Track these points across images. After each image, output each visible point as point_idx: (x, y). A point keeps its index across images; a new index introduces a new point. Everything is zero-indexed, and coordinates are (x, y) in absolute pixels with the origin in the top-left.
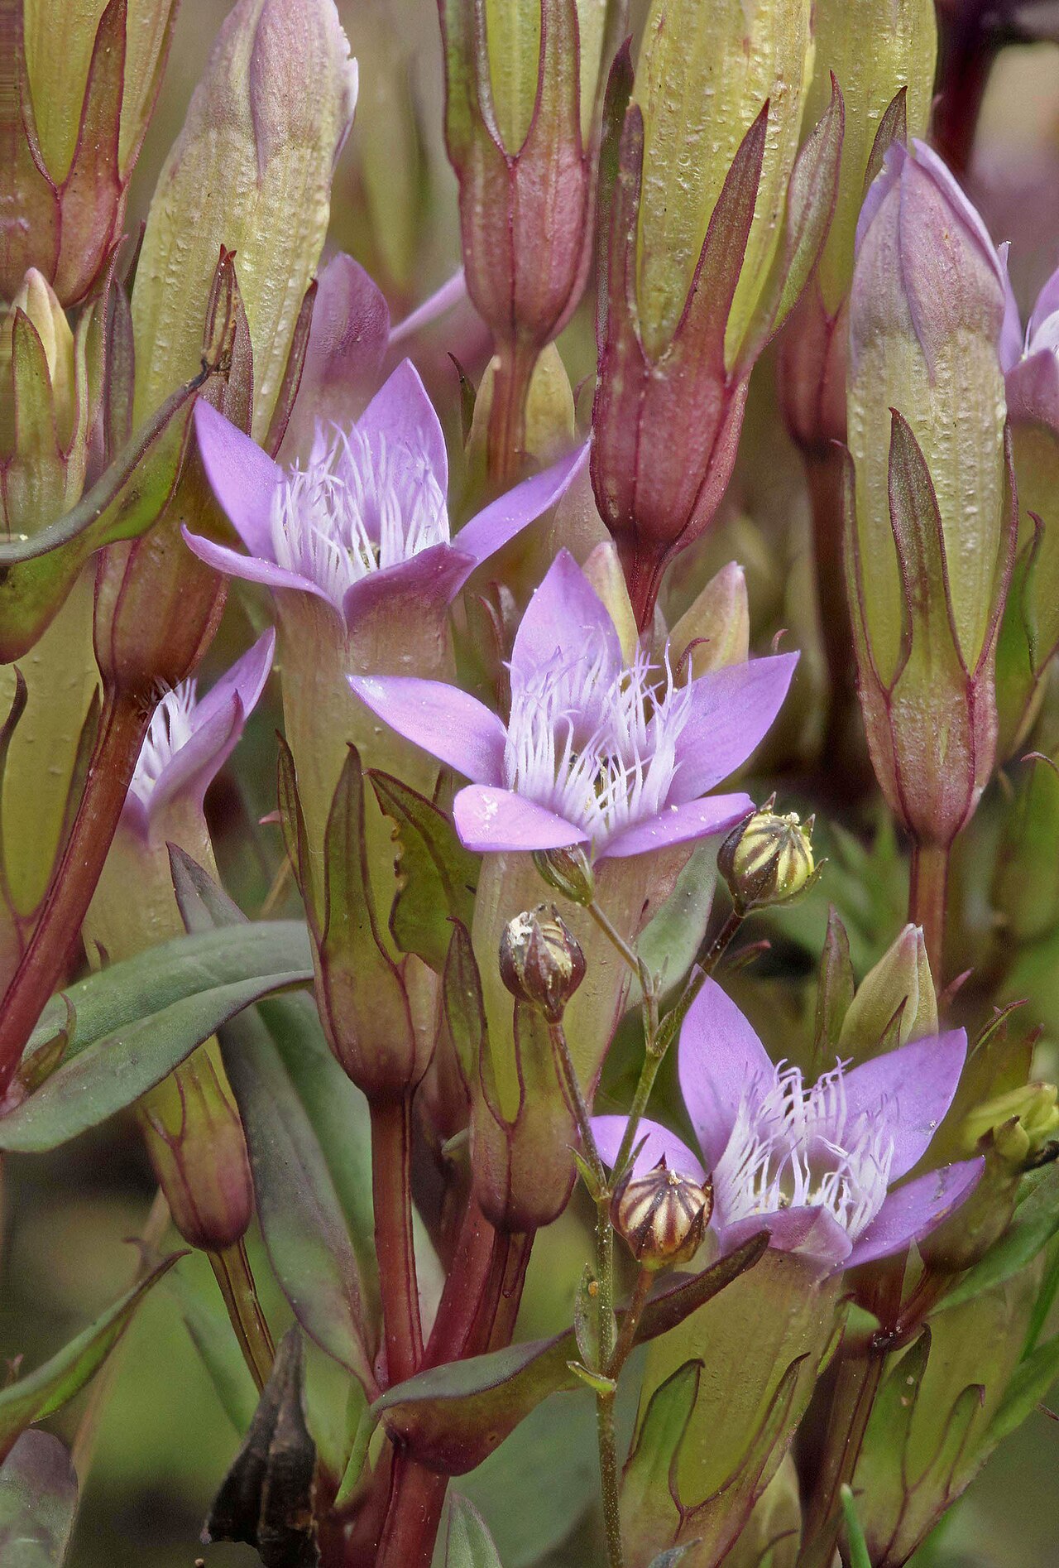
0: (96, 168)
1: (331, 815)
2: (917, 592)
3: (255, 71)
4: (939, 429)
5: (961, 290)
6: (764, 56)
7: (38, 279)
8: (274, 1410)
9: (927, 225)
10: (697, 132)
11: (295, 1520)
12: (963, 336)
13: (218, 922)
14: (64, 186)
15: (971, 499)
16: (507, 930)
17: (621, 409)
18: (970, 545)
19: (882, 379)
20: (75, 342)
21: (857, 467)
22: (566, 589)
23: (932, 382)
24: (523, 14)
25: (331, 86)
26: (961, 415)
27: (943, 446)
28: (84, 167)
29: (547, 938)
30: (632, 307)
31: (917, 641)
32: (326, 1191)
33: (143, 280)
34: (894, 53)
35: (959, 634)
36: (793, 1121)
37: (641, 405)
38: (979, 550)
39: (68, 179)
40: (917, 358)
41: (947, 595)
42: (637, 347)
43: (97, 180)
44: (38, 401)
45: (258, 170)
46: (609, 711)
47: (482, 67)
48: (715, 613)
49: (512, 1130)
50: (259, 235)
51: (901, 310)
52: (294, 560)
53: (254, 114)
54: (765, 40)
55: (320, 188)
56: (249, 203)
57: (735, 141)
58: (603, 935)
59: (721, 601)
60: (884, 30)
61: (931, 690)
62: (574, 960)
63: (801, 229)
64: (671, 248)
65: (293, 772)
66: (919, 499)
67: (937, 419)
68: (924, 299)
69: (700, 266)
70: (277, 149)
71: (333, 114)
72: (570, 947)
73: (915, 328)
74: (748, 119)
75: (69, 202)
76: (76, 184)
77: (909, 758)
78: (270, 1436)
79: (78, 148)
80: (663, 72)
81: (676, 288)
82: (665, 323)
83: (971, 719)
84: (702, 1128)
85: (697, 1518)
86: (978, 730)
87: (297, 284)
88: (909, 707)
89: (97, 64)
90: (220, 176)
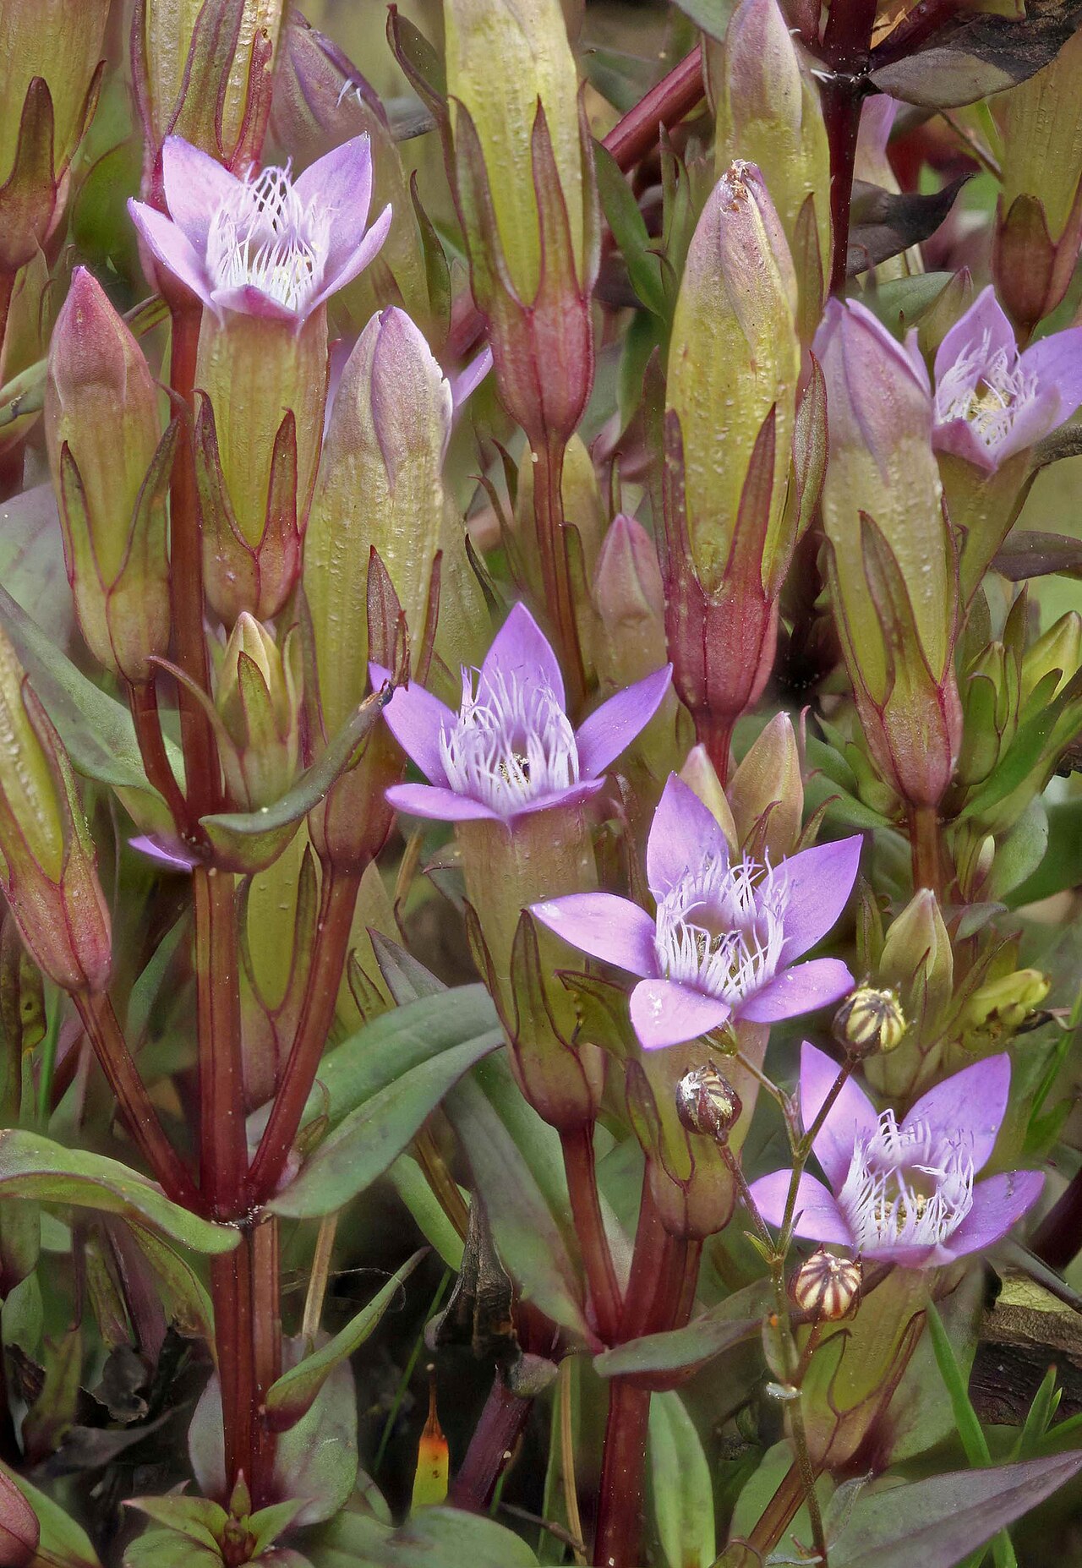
0: (281, 532)
1: (513, 957)
2: (895, 637)
3: (376, 407)
4: (895, 516)
5: (898, 410)
6: (767, 370)
7: (248, 617)
8: (475, 1257)
9: (867, 366)
10: (724, 432)
11: (498, 1328)
12: (905, 444)
13: (421, 993)
14: (260, 548)
15: (925, 562)
16: (679, 1089)
17: (689, 629)
18: (929, 594)
19: (847, 485)
20: (282, 659)
21: (836, 547)
22: (678, 801)
23: (887, 483)
24: (522, 201)
25: (432, 405)
26: (911, 502)
27: (900, 528)
28: (272, 533)
29: (711, 1092)
30: (689, 558)
31: (898, 668)
32: (532, 1190)
33: (311, 567)
34: (800, 168)
35: (928, 657)
36: (891, 1147)
37: (704, 627)
38: (935, 595)
39: (262, 543)
40: (873, 467)
41: (916, 633)
42: (696, 585)
43: (282, 539)
44: (262, 707)
45: (390, 483)
46: (725, 894)
47: (496, 244)
48: (773, 753)
49: (686, 1186)
50: (396, 531)
51: (856, 432)
52: (463, 784)
53: (380, 441)
54: (766, 358)
55: (434, 480)
56: (387, 509)
57: (753, 433)
58: (743, 1069)
59: (776, 743)
60: (791, 154)
61: (912, 702)
62: (733, 1104)
63: (805, 475)
64: (712, 514)
65: (478, 924)
66: (888, 571)
67: (893, 511)
68: (872, 423)
69: (738, 525)
70: (401, 466)
71: (437, 424)
72: (729, 1095)
73: (868, 445)
74: (761, 417)
75: (263, 558)
76: (268, 545)
77: (901, 752)
78: (475, 1279)
79: (267, 522)
80: (691, 387)
81: (722, 542)
82: (715, 565)
83: (944, 715)
84: (826, 1163)
85: (849, 1417)
86: (949, 720)
87: (427, 556)
88: (896, 715)
89: (276, 465)
90: (361, 492)
